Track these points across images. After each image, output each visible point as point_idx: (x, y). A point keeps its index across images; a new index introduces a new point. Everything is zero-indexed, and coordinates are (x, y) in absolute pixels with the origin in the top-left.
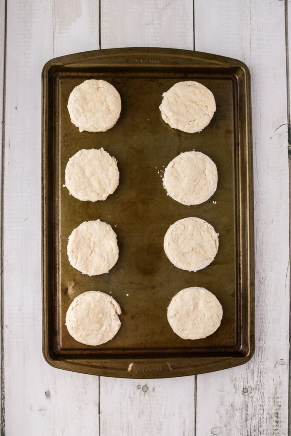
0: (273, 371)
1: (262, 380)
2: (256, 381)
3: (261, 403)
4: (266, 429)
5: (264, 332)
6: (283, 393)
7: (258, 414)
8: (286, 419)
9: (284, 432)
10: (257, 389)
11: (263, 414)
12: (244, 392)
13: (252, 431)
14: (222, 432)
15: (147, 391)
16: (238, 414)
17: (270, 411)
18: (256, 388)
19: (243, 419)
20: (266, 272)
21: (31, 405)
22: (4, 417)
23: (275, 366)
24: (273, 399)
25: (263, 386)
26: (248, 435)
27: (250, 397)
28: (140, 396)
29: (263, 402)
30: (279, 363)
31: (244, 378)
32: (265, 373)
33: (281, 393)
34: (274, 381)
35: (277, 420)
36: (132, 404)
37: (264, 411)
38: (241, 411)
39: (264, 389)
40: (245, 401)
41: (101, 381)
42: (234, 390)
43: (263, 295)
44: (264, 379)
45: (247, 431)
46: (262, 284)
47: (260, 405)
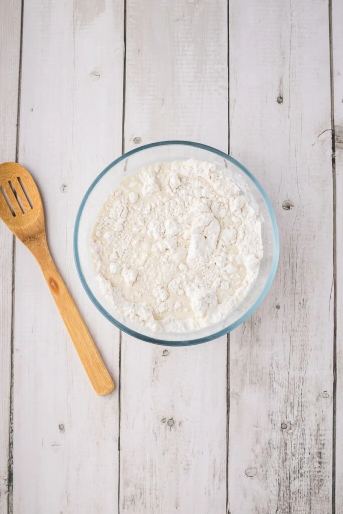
0: (315, 404)
1: (303, 415)
2: (296, 416)
3: (302, 441)
4: (307, 471)
5: (305, 361)
6: (327, 430)
7: (298, 454)
8: (330, 460)
9: (328, 475)
10: (298, 424)
11: (304, 454)
12: (283, 428)
13: (291, 473)
14: (258, 473)
15: (173, 425)
16: (275, 453)
17: (312, 451)
18: (296, 424)
19: (281, 459)
20: (307, 293)
21: (43, 440)
22: (12, 452)
23: (318, 400)
24: (316, 437)
25: (304, 421)
26: (287, 477)
27: (289, 434)
28: (165, 430)
29: (304, 439)
30: (322, 396)
31: (283, 412)
32: (306, 406)
33: (324, 430)
34: (316, 416)
35: (320, 461)
36: (156, 440)
37: (305, 450)
38: (279, 450)
39: (305, 424)
40: (284, 438)
41: (121, 413)
42: (271, 426)
43: (303, 318)
44: (305, 414)
45: (285, 473)
46: (302, 307)
47: (300, 443)
